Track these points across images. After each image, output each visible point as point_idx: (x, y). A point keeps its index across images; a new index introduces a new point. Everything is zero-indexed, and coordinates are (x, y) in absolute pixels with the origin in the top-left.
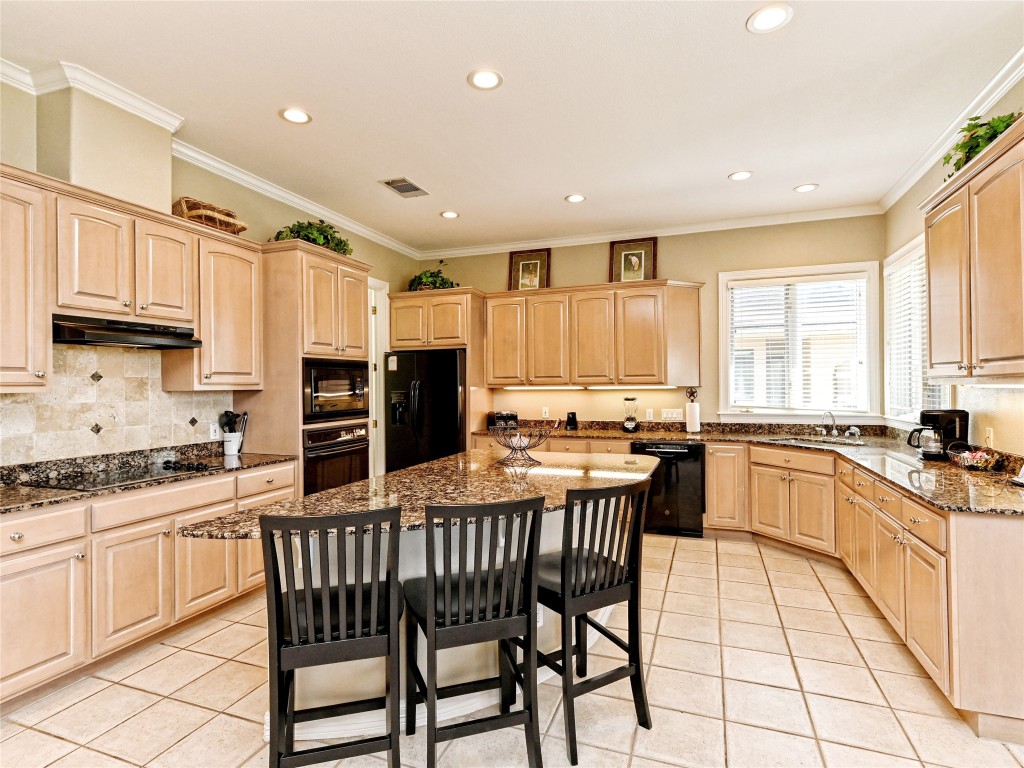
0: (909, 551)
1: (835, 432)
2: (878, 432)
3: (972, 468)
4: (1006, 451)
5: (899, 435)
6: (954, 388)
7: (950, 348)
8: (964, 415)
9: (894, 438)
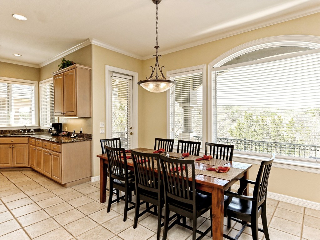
0: (52, 155)
1: (26, 131)
2: (38, 131)
3: (63, 136)
4: (69, 131)
5: (44, 131)
6: (58, 118)
7: (59, 109)
8: (61, 124)
9: (43, 132)
